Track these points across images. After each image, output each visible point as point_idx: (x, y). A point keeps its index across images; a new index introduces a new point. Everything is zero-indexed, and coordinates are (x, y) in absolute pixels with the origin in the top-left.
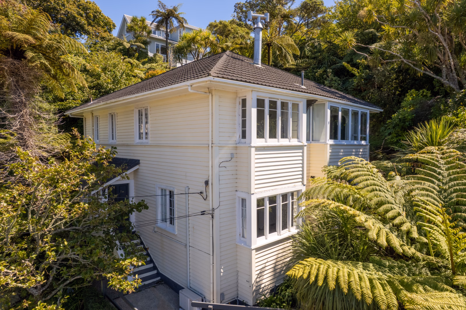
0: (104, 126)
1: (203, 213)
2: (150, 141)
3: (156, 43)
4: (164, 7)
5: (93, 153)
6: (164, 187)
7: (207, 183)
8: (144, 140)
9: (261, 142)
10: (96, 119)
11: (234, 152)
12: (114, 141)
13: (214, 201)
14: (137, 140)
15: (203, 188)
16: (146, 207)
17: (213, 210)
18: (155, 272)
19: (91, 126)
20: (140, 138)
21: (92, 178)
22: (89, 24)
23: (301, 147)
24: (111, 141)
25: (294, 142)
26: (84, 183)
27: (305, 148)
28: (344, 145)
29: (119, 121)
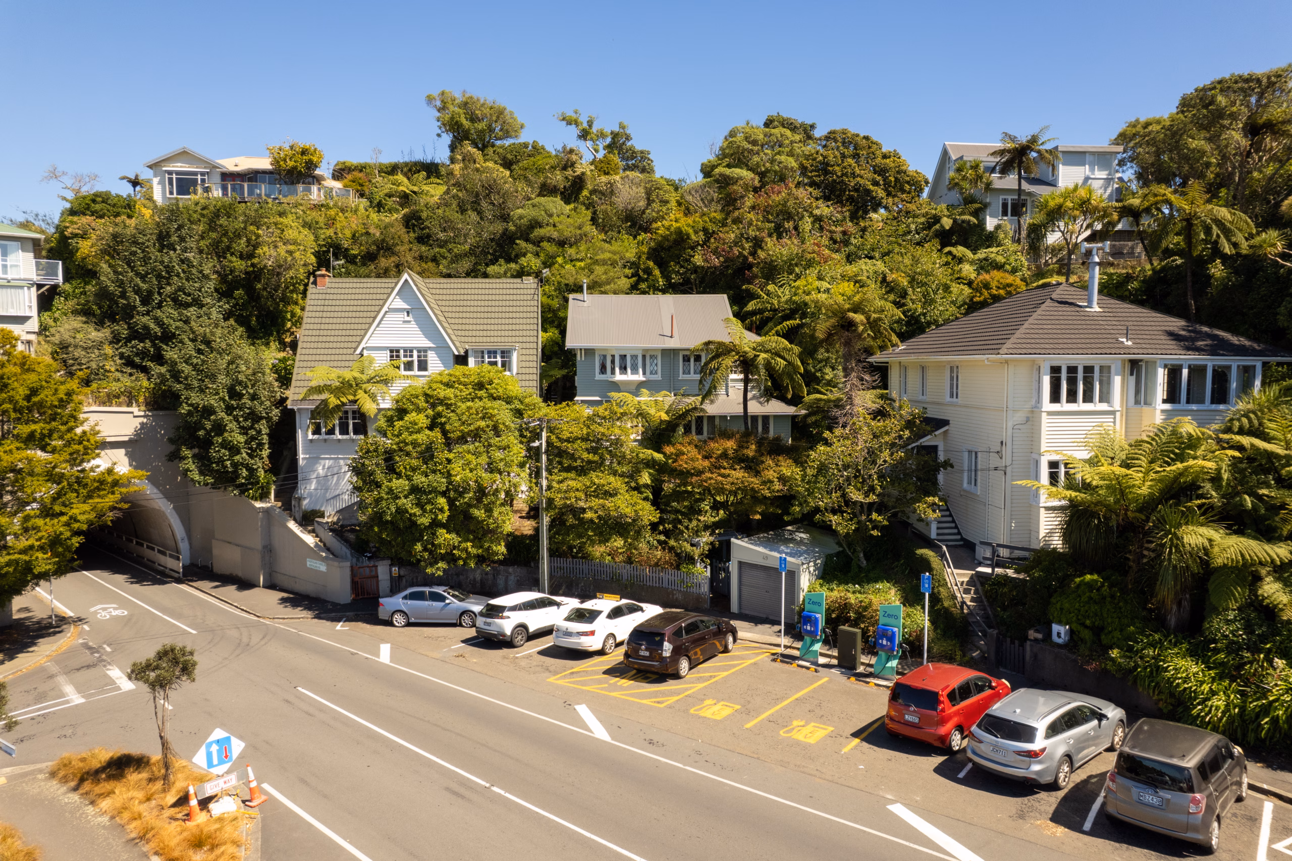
0: (913, 379)
1: (996, 469)
2: (960, 400)
3: (1001, 197)
4: (1013, 139)
5: (908, 413)
6: (970, 448)
7: (1002, 443)
8: (955, 399)
9: (1056, 407)
10: (904, 368)
11: (1029, 415)
12: (924, 397)
13: (1007, 459)
14: (948, 399)
15: (998, 449)
16: (952, 466)
17: (1006, 467)
18: (959, 537)
19: (898, 376)
20: (952, 396)
21: (907, 433)
22: (889, 194)
23: (1113, 413)
24: (921, 398)
25: (1104, 407)
26: (900, 437)
27: (1118, 414)
28: (1193, 411)
29: (930, 375)
